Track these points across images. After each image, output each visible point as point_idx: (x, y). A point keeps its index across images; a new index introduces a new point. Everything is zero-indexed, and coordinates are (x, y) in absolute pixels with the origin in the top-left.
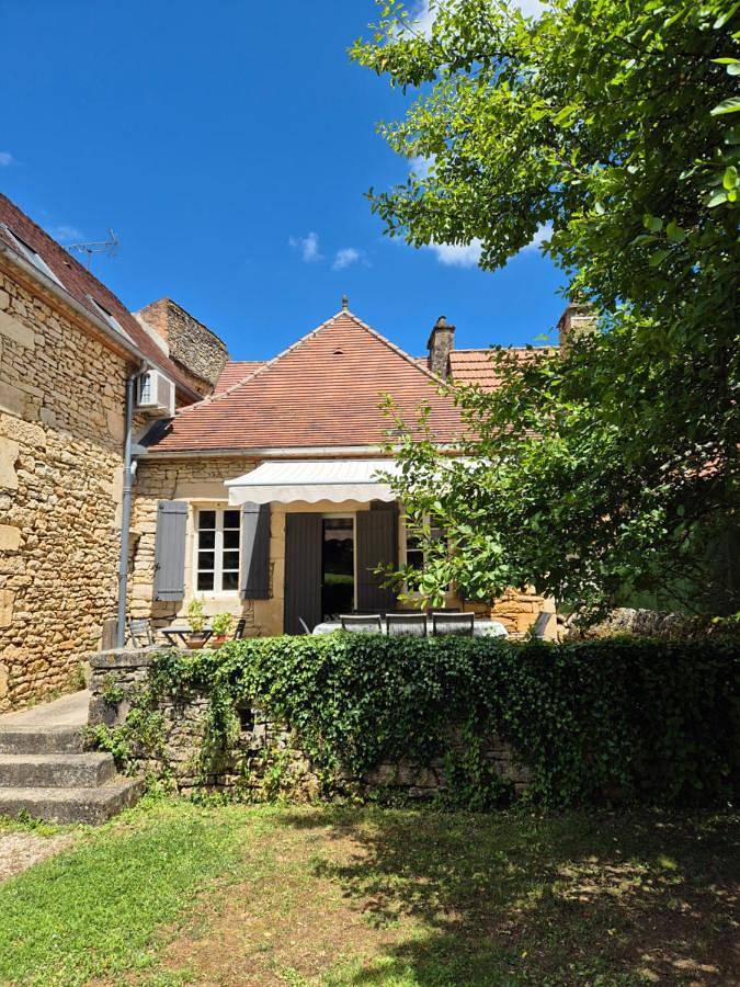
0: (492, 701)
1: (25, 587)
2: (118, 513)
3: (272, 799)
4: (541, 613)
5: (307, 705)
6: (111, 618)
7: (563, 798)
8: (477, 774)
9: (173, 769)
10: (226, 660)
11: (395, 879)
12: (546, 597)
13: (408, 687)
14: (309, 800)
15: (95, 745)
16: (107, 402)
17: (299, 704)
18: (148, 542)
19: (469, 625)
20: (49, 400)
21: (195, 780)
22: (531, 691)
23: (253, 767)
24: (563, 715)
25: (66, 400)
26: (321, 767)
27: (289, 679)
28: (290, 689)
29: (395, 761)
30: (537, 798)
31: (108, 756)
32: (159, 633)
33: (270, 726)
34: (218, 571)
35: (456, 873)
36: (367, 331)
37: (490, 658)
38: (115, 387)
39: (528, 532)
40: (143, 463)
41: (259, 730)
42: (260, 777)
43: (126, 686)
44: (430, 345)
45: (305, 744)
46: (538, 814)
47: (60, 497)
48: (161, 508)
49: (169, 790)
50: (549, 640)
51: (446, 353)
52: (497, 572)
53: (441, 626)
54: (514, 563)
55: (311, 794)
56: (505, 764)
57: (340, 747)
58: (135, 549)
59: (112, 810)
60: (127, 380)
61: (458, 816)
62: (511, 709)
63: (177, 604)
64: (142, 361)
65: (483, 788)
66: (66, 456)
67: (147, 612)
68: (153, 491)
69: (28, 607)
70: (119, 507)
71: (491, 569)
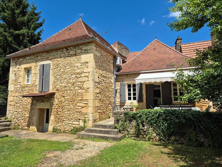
0: (198, 124)
1: (100, 99)
2: (113, 85)
3: (149, 141)
4: (209, 106)
5: (155, 123)
6: (113, 105)
7: (216, 146)
8: (195, 139)
9: (130, 133)
10: (138, 113)
11: (178, 156)
12: (210, 101)
13: (177, 120)
14: (157, 141)
15: (115, 128)
16: (111, 64)
17: (153, 123)
18: (118, 91)
19: (190, 108)
20: (102, 65)
21: (134, 136)
22: (207, 122)
23: (145, 134)
24: (215, 128)
25: (105, 65)
26: (159, 135)
27: (151, 117)
28: (152, 120)
29: (175, 135)
30: (209, 145)
31: (118, 130)
32: (122, 108)
33: (148, 126)
34: (132, 96)
35: (191, 156)
36: (161, 43)
37: (196, 115)
38: (112, 62)
39: (206, 88)
40: (117, 76)
41: (146, 127)
42: (146, 136)
43: (120, 117)
44: (176, 43)
45: (155, 131)
46: (210, 149)
47: (105, 83)
48: (121, 84)
49: (129, 137)
50: (211, 111)
51: (180, 45)
52: (199, 96)
53: (183, 108)
54: (202, 94)
55: (157, 140)
56: (201, 138)
57: (163, 131)
58: (116, 92)
59: (120, 139)
60: (114, 60)
61: (191, 148)
62: (202, 126)
63: (125, 103)
64: (116, 56)
65: (196, 142)
66: (105, 75)
67: (119, 104)
68: (119, 81)
69: (101, 103)
70: (113, 84)
71: (198, 96)
